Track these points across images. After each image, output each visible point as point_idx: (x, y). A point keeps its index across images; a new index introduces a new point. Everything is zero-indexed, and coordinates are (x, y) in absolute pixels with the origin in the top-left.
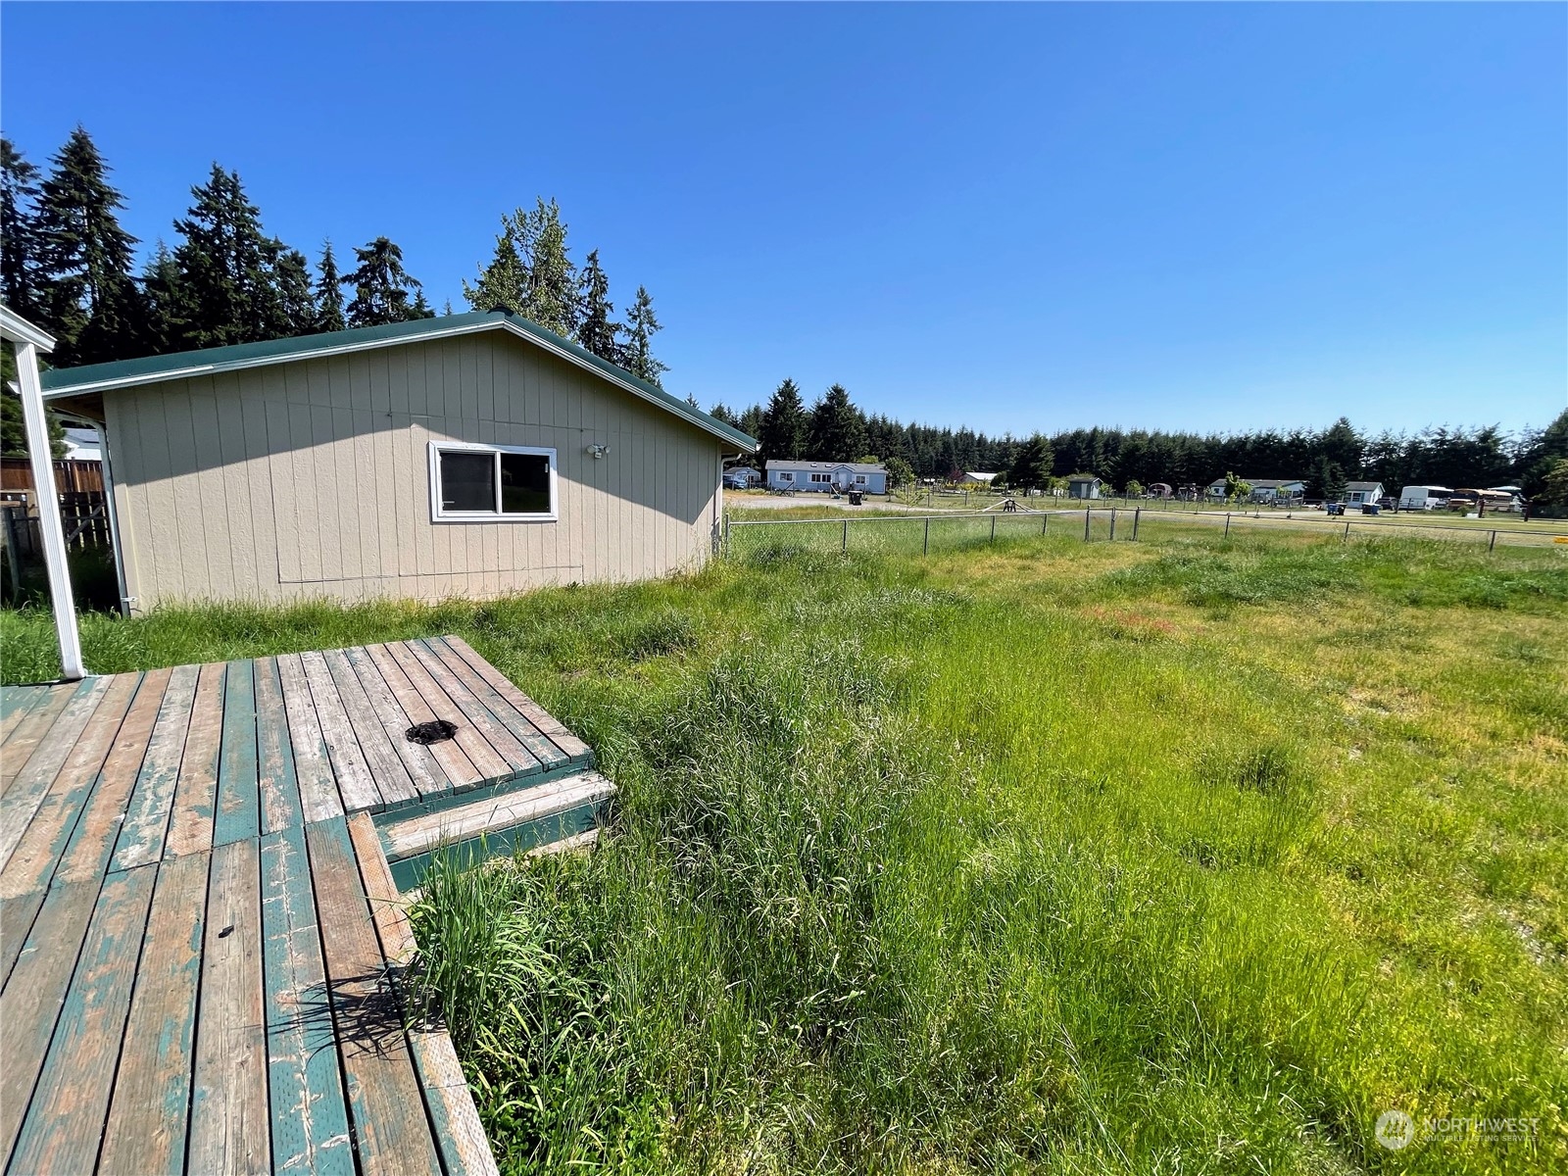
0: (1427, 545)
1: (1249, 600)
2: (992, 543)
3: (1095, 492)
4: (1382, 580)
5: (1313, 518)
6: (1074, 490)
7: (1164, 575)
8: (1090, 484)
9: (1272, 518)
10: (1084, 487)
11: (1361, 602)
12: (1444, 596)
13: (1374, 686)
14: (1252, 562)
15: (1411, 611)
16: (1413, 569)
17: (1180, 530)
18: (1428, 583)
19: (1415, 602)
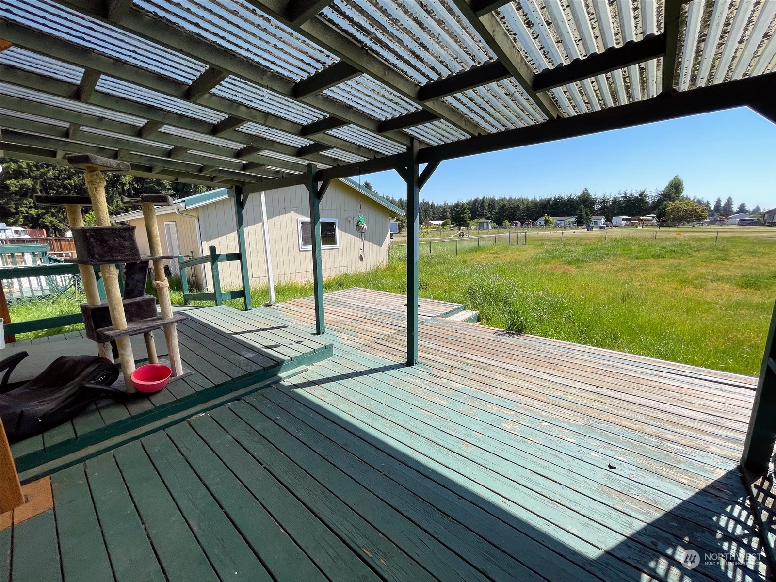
0: (634, 239)
1: (586, 261)
3: (490, 226)
4: (624, 252)
6: (480, 226)
8: (487, 223)
10: (485, 224)
11: (621, 259)
12: (645, 255)
13: (639, 281)
14: (580, 249)
15: (637, 261)
16: (633, 247)
18: (640, 252)
19: (637, 258)
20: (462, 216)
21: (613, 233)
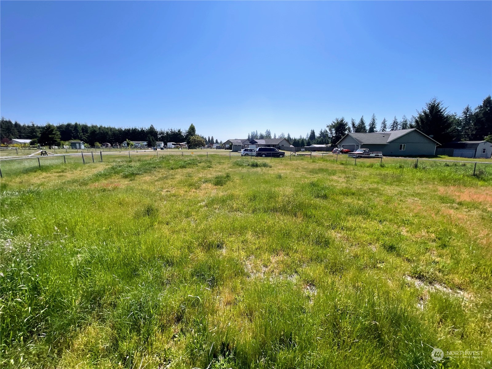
0: (172, 156)
1: (139, 174)
2: (41, 168)
3: (83, 147)
4: (166, 165)
5: (150, 151)
6: (73, 146)
7: (114, 171)
8: (80, 144)
9: (141, 152)
10: (77, 145)
11: (162, 171)
12: (177, 167)
13: (167, 188)
14: (138, 164)
15: (172, 171)
16: (171, 162)
17: (117, 157)
18: (174, 164)
19: (172, 169)
20: (50, 136)
21: (166, 152)
